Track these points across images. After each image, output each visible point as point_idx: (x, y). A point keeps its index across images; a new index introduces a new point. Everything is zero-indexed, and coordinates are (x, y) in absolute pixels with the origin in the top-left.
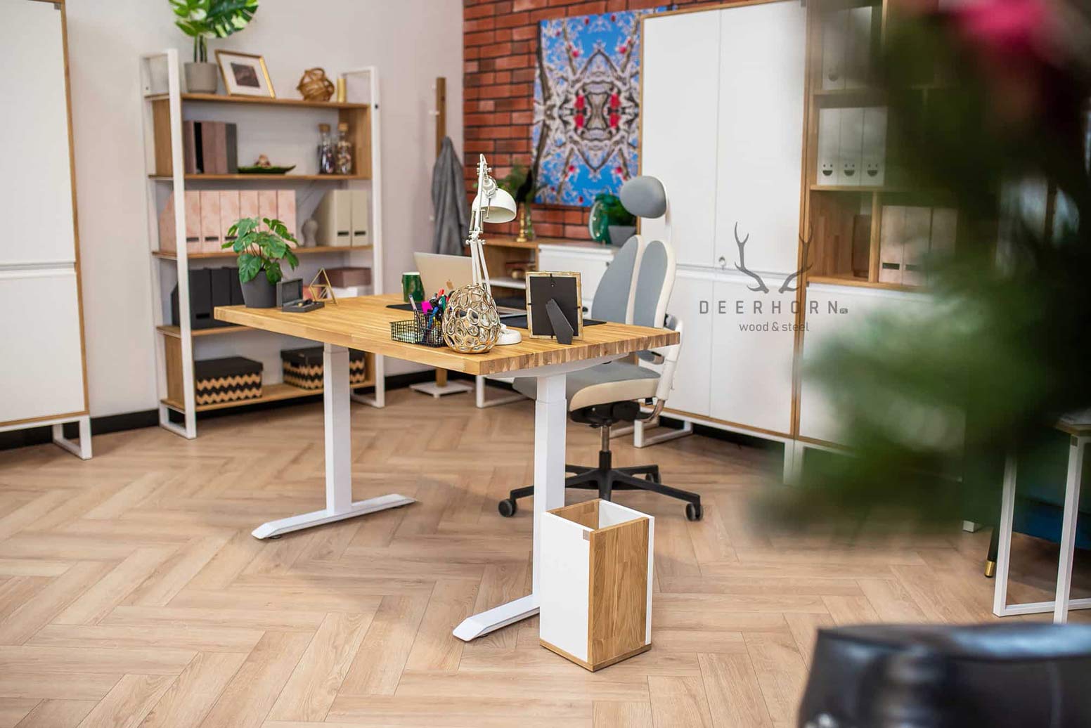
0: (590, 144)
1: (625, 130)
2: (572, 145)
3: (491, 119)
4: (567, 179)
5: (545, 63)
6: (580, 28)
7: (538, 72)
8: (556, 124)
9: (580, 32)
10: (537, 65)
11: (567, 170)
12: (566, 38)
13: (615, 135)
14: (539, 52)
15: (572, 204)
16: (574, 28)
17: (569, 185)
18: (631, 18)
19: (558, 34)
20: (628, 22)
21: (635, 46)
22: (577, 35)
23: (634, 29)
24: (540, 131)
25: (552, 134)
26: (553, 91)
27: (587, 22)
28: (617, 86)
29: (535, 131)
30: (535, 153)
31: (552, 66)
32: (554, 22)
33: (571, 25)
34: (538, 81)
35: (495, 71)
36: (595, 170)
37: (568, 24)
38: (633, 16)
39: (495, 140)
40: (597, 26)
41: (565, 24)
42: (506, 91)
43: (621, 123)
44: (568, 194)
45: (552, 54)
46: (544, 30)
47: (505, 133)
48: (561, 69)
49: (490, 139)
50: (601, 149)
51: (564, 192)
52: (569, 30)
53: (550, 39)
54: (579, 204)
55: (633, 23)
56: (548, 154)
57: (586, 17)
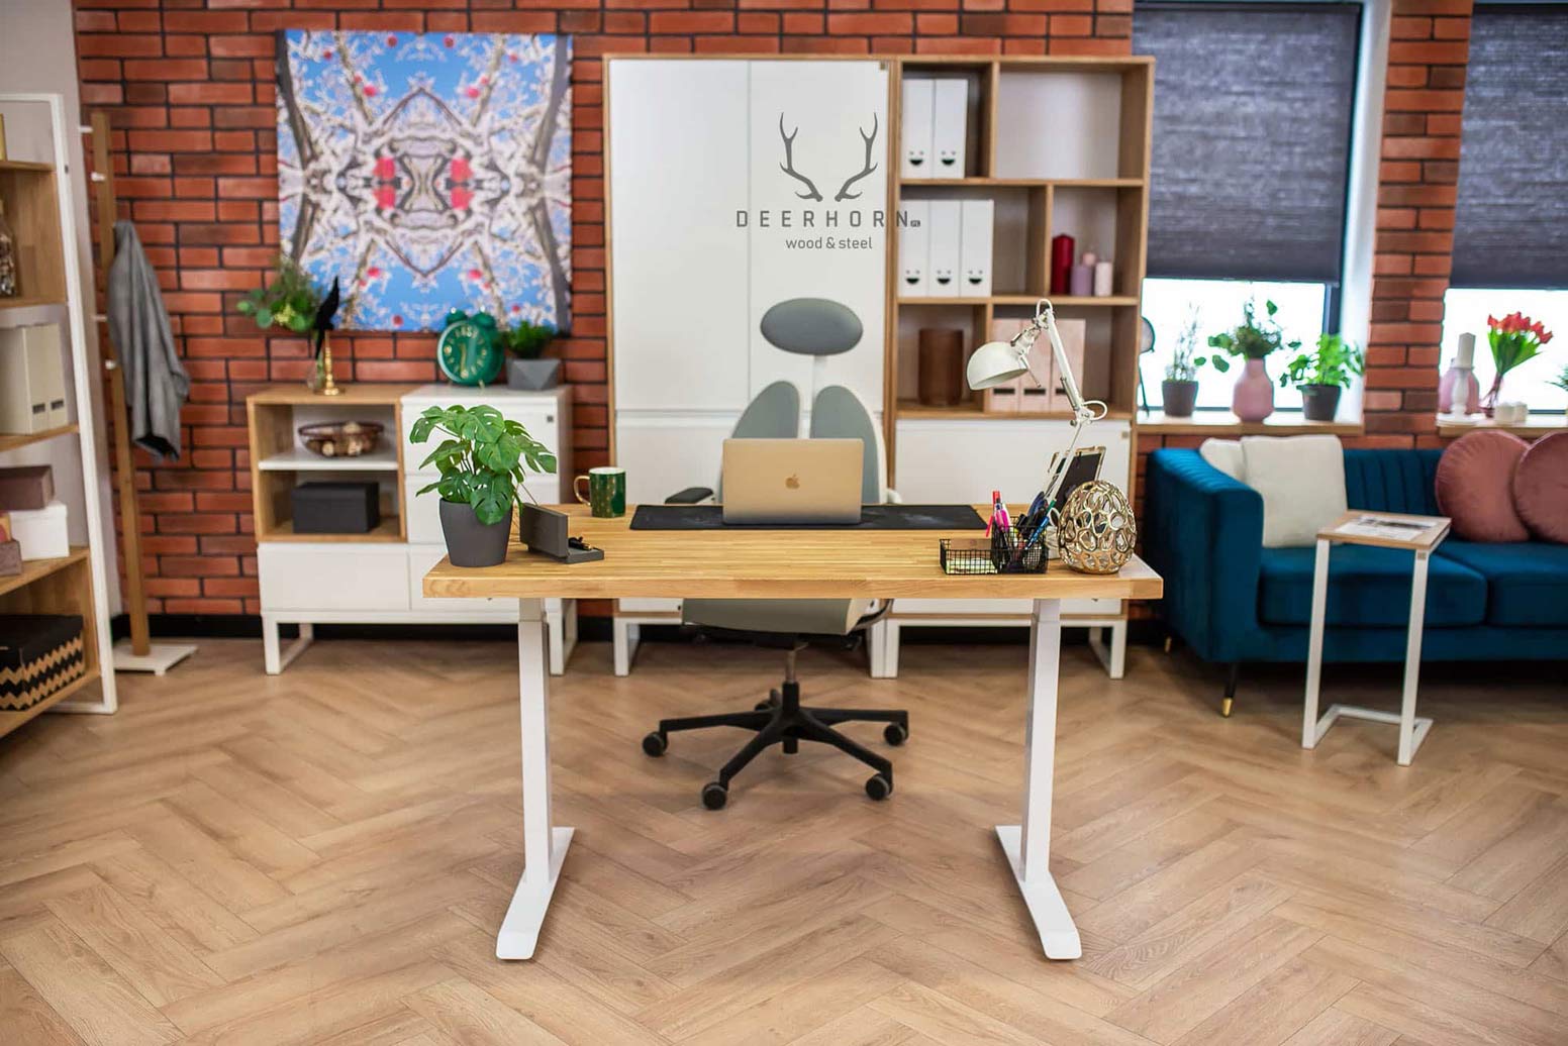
0: (410, 234)
1: (482, 214)
2: (371, 235)
3: (164, 187)
4: (365, 289)
5: (300, 101)
6: (377, 50)
7: (283, 115)
8: (332, 202)
9: (375, 57)
10: (280, 102)
11: (363, 273)
12: (345, 63)
13: (464, 221)
14: (283, 81)
15: (378, 327)
16: (362, 49)
17: (370, 297)
18: (485, 45)
19: (328, 56)
20: (480, 51)
21: (496, 88)
22: (371, 61)
23: (492, 62)
24: (296, 212)
25: (324, 218)
26: (322, 146)
27: (392, 42)
28: (462, 146)
29: (288, 213)
30: (287, 246)
31: (317, 106)
32: (316, 35)
33: (356, 43)
34: (284, 130)
35: (168, 105)
36: (425, 275)
37: (351, 42)
38: (491, 44)
39: (177, 224)
40: (414, 51)
41: (342, 42)
42: (201, 142)
43: (475, 203)
44: (367, 311)
45: (317, 86)
46: (292, 46)
47: (206, 211)
48: (340, 112)
49: (164, 222)
50: (435, 241)
51: (359, 311)
52: (352, 51)
53: (309, 61)
54: (392, 326)
55: (490, 53)
56: (320, 249)
57: (390, 35)
